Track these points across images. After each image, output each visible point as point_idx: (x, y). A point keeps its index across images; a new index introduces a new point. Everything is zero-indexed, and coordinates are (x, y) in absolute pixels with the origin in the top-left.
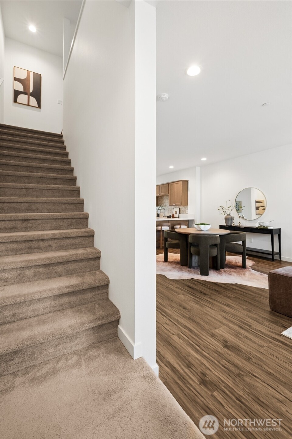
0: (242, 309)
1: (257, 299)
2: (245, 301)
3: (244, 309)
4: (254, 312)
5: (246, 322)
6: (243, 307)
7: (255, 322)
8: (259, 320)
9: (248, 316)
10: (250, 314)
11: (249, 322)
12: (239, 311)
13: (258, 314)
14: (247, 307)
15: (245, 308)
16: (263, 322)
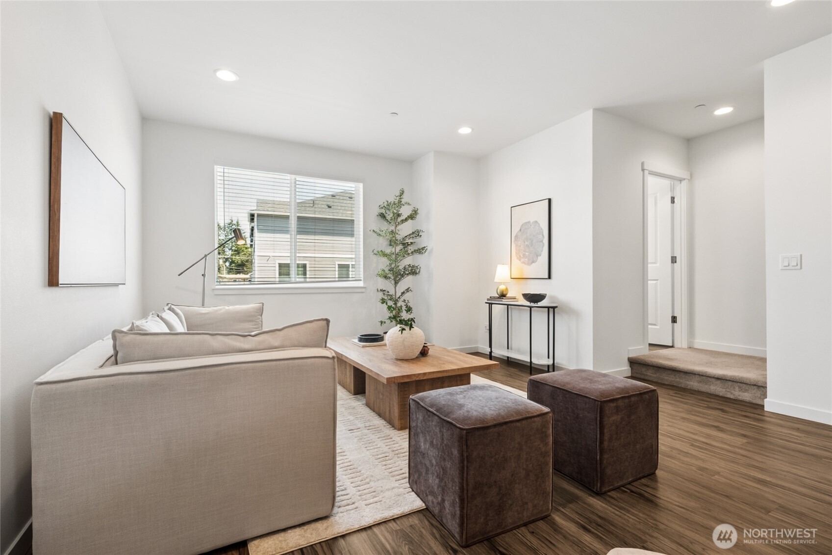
0: (721, 474)
1: (693, 504)
2: (727, 496)
3: (718, 473)
4: (693, 468)
5: (702, 451)
6: (723, 480)
7: (685, 451)
8: (679, 454)
9: (703, 460)
10: (699, 463)
11: (698, 451)
12: (728, 470)
13: (683, 463)
14: (713, 478)
15: (716, 476)
16: (672, 451)
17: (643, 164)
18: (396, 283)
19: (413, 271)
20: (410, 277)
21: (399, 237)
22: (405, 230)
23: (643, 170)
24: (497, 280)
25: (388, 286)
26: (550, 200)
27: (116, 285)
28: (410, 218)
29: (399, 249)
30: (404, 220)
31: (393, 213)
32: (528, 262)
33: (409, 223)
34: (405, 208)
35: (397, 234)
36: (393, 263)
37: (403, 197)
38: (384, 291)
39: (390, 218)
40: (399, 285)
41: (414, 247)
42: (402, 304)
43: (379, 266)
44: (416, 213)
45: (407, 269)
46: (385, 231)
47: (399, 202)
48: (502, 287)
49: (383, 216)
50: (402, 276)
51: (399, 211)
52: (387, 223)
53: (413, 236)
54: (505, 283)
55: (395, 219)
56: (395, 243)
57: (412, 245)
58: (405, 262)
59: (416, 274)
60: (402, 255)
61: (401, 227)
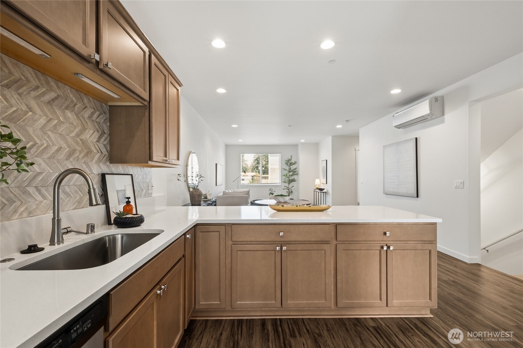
17: (355, 148)
18: (289, 184)
19: (293, 180)
20: (293, 182)
21: (292, 169)
22: (293, 167)
23: (355, 150)
24: (316, 184)
25: (287, 185)
26: (327, 160)
27: (222, 185)
28: (294, 164)
29: (291, 173)
30: (292, 165)
31: (289, 163)
32: (324, 179)
33: (294, 165)
34: (293, 161)
35: (290, 169)
36: (289, 178)
37: (292, 157)
38: (286, 186)
39: (289, 164)
40: (290, 185)
41: (295, 173)
42: (290, 190)
43: (285, 179)
44: (296, 162)
45: (292, 180)
46: (287, 168)
47: (291, 159)
48: (317, 186)
49: (287, 164)
50: (291, 182)
51: (291, 162)
52: (288, 165)
53: (295, 169)
54: (318, 185)
55: (290, 164)
56: (290, 172)
57: (295, 172)
58: (291, 178)
59: (295, 181)
60: (292, 175)
61: (291, 167)
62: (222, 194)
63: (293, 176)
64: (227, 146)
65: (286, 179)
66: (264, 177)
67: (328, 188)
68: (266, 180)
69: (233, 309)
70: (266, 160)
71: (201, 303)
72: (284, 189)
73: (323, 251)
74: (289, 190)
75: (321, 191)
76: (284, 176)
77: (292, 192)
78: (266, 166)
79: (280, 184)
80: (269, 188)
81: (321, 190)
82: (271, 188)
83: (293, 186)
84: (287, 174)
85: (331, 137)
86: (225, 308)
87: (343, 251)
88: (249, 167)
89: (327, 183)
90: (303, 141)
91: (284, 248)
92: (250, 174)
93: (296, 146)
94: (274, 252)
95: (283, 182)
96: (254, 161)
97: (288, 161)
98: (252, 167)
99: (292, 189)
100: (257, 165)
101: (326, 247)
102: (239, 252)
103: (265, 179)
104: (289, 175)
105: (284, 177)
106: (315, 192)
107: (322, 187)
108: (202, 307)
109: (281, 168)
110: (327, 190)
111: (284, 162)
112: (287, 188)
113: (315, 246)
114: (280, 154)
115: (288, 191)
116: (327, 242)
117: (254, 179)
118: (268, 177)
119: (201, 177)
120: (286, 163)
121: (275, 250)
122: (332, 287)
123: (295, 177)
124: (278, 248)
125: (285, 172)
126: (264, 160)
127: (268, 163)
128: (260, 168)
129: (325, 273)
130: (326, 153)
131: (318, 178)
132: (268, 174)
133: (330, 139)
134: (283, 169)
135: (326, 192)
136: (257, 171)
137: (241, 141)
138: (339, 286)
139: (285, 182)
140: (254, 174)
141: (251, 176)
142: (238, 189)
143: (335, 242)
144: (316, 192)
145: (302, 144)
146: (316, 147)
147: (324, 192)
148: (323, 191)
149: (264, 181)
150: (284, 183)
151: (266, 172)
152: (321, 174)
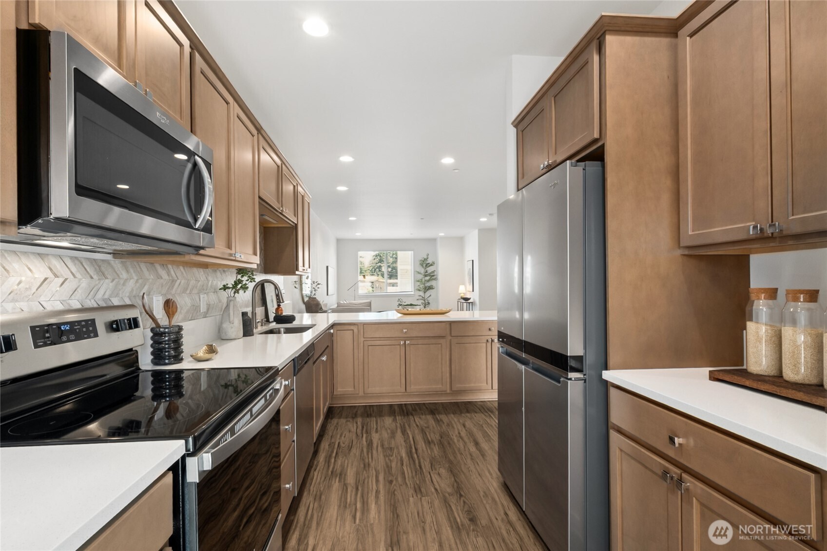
18: (425, 292)
19: (431, 288)
20: (431, 290)
21: (429, 272)
22: (430, 270)
24: (460, 292)
25: (422, 293)
26: (473, 261)
27: (333, 295)
28: (431, 265)
29: (427, 278)
30: (429, 266)
31: (425, 263)
32: (470, 285)
33: (431, 267)
34: (430, 261)
35: (426, 272)
36: (424, 284)
37: (429, 256)
38: (420, 296)
39: (424, 265)
40: (426, 294)
41: (433, 278)
42: (427, 301)
43: (419, 286)
44: (434, 263)
45: (429, 287)
46: (422, 271)
47: (427, 258)
48: (462, 295)
49: (422, 265)
50: (428, 290)
51: (428, 262)
52: (423, 267)
53: (433, 272)
54: (463, 293)
55: (426, 266)
56: (426, 276)
57: (432, 276)
58: (428, 284)
59: (433, 289)
60: (428, 281)
61: (428, 269)
62: (336, 305)
63: (430, 282)
64: (339, 241)
65: (421, 286)
66: (390, 283)
67: (474, 297)
68: (394, 288)
69: (366, 395)
70: (394, 256)
71: (338, 390)
72: (418, 300)
73: (440, 345)
74: (424, 300)
75: (466, 301)
76: (418, 281)
77: (429, 303)
78: (394, 265)
79: (413, 293)
80: (397, 299)
81: (466, 299)
82: (399, 298)
83: (430, 296)
84: (422, 279)
85: (477, 231)
86: (358, 394)
87: (457, 345)
88: (366, 266)
89: (473, 291)
90: (442, 234)
91: (407, 342)
92: (369, 278)
93: (433, 240)
94: (399, 346)
95: (417, 290)
96: (374, 257)
97: (423, 261)
98: (371, 268)
99: (428, 299)
100: (379, 264)
101: (442, 341)
102: (369, 347)
103: (393, 286)
104: (425, 281)
105: (418, 283)
106: (459, 303)
107: (468, 297)
108: (339, 393)
109: (414, 272)
110: (474, 299)
111: (418, 263)
112: (421, 298)
113: (433, 341)
114: (412, 252)
115: (423, 302)
116: (443, 337)
117: (374, 287)
118: (397, 283)
119: (318, 284)
120: (420, 264)
121: (400, 345)
122: (448, 375)
123: (433, 283)
124: (402, 343)
125: (420, 277)
126: (391, 256)
127: (397, 261)
128: (384, 269)
129: (442, 363)
130: (472, 252)
131: (464, 284)
132: (397, 279)
133: (476, 232)
134: (416, 273)
135: (472, 303)
136: (380, 273)
137: (358, 235)
138: (453, 373)
139: (419, 290)
140: (374, 278)
141: (370, 282)
142: (355, 300)
143: (450, 338)
144: (461, 302)
145: (442, 238)
146: (460, 241)
147: (469, 303)
148: (469, 301)
149: (391, 290)
150: (419, 292)
151: (393, 275)
152: (467, 279)
